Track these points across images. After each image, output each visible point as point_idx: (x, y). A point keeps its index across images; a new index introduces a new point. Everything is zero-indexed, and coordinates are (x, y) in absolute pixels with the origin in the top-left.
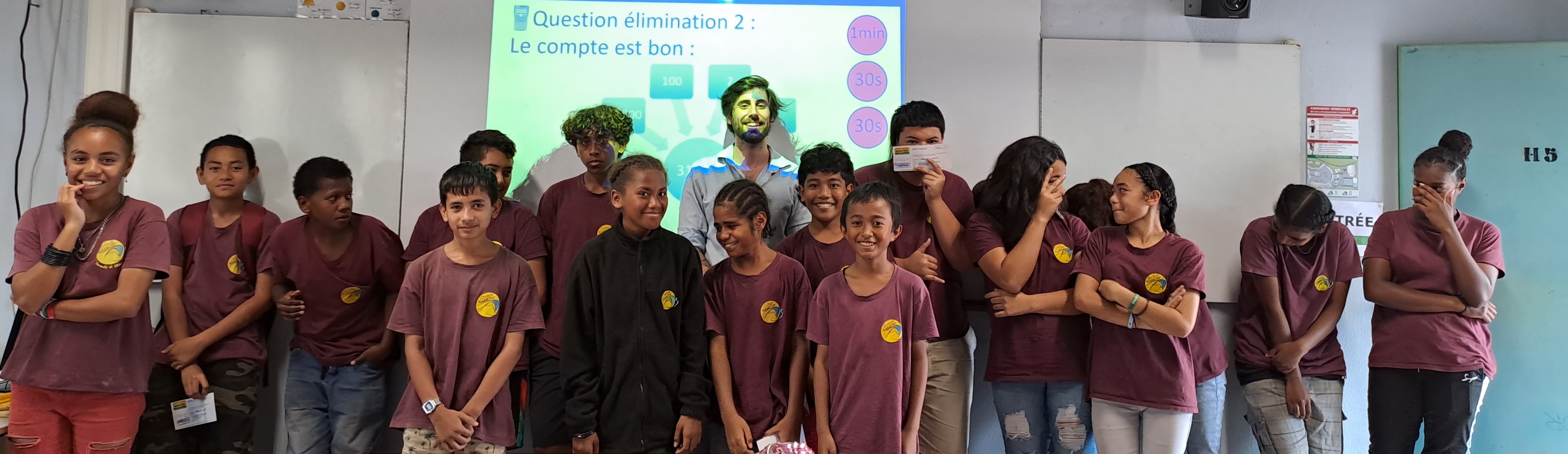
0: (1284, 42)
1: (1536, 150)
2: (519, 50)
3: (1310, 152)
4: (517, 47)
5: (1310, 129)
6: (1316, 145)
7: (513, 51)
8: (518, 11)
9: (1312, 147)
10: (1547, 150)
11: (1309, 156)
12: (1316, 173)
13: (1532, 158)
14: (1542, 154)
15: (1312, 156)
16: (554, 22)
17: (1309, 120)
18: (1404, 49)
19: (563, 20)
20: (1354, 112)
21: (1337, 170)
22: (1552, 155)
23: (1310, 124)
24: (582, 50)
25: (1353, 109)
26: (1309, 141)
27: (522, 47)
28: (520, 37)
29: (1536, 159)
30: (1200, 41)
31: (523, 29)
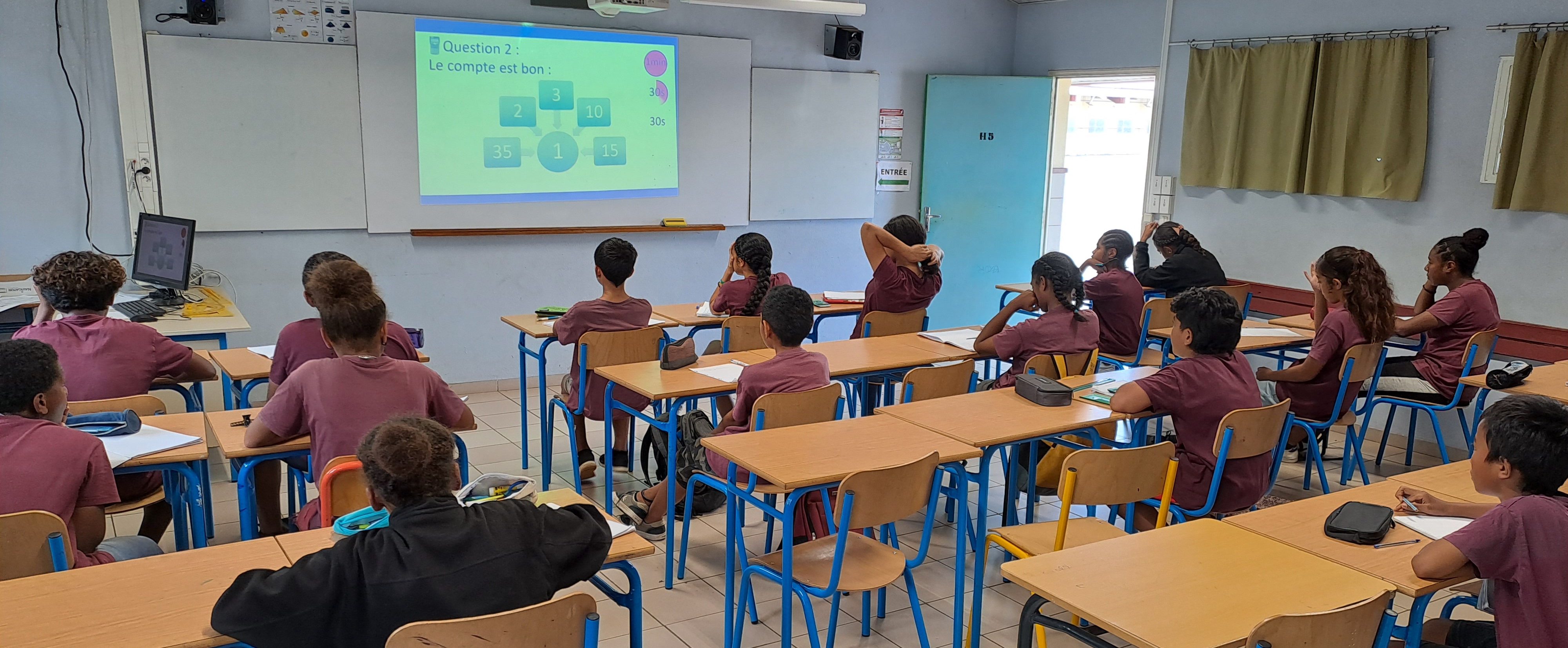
0: (871, 72)
1: (985, 134)
2: (436, 68)
3: (880, 135)
4: (434, 66)
5: (881, 122)
6: (883, 131)
7: (431, 69)
8: (433, 40)
9: (881, 132)
10: (990, 134)
11: (880, 137)
12: (883, 147)
13: (983, 138)
14: (987, 136)
15: (881, 137)
16: (458, 49)
17: (881, 116)
18: (930, 77)
19: (464, 48)
20: (902, 112)
21: (892, 145)
22: (991, 137)
23: (881, 119)
24: (478, 68)
25: (901, 110)
26: (880, 129)
27: (437, 66)
28: (436, 59)
29: (985, 139)
30: (831, 71)
31: (437, 53)
